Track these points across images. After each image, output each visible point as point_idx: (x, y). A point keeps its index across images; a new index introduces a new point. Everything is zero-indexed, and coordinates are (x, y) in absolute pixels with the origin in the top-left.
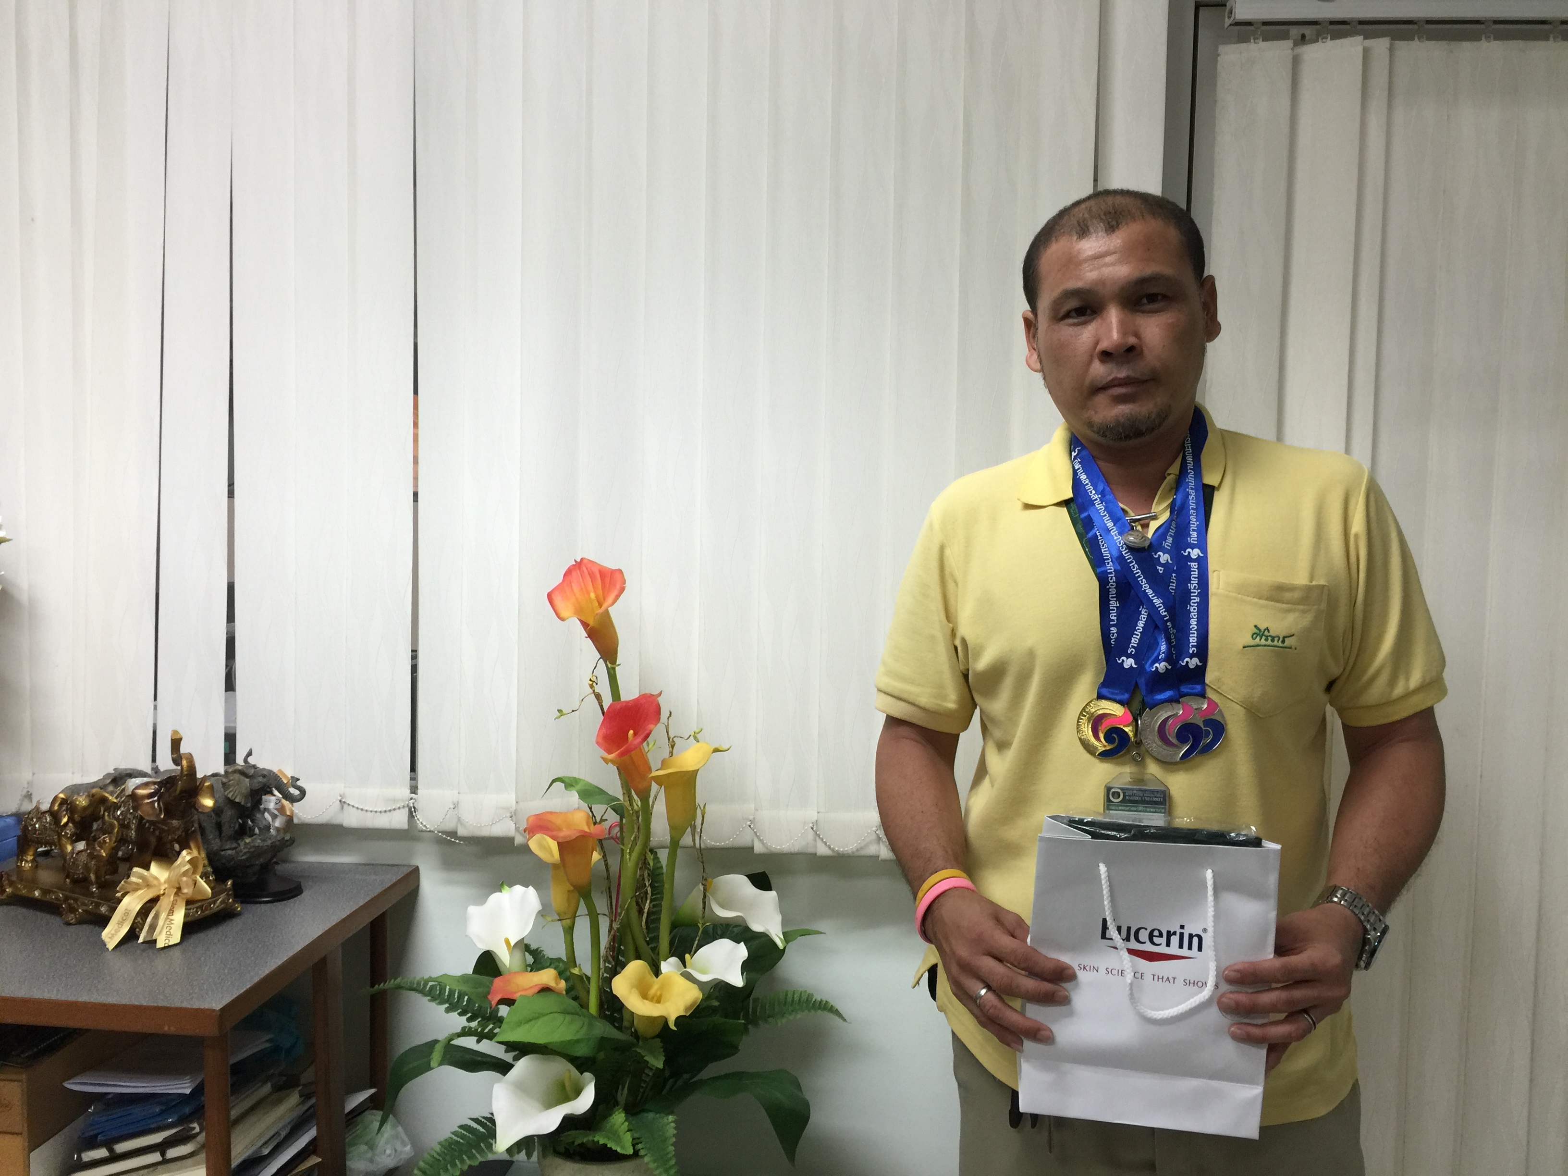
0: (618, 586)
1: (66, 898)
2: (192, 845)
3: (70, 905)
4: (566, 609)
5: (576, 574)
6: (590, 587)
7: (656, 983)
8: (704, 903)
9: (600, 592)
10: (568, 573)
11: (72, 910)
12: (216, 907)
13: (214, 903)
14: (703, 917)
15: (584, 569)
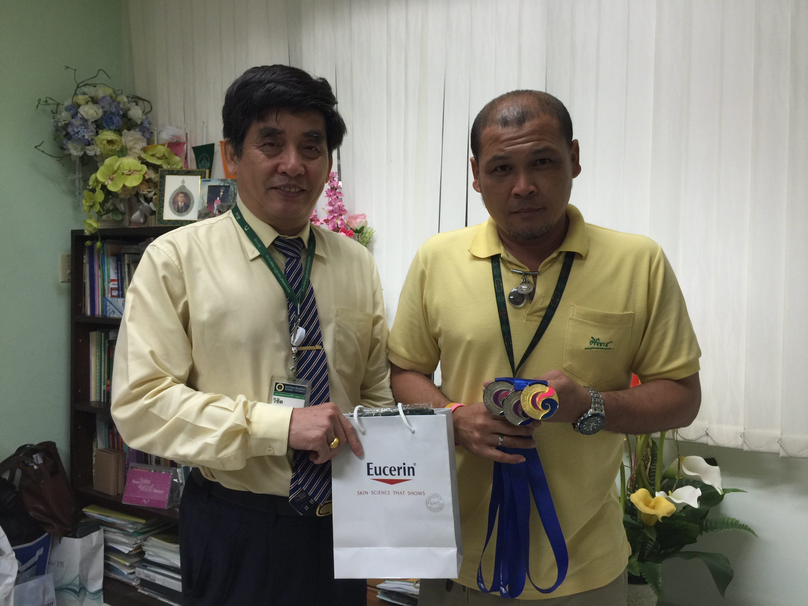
7: (653, 501)
8: (679, 467)
14: (678, 474)
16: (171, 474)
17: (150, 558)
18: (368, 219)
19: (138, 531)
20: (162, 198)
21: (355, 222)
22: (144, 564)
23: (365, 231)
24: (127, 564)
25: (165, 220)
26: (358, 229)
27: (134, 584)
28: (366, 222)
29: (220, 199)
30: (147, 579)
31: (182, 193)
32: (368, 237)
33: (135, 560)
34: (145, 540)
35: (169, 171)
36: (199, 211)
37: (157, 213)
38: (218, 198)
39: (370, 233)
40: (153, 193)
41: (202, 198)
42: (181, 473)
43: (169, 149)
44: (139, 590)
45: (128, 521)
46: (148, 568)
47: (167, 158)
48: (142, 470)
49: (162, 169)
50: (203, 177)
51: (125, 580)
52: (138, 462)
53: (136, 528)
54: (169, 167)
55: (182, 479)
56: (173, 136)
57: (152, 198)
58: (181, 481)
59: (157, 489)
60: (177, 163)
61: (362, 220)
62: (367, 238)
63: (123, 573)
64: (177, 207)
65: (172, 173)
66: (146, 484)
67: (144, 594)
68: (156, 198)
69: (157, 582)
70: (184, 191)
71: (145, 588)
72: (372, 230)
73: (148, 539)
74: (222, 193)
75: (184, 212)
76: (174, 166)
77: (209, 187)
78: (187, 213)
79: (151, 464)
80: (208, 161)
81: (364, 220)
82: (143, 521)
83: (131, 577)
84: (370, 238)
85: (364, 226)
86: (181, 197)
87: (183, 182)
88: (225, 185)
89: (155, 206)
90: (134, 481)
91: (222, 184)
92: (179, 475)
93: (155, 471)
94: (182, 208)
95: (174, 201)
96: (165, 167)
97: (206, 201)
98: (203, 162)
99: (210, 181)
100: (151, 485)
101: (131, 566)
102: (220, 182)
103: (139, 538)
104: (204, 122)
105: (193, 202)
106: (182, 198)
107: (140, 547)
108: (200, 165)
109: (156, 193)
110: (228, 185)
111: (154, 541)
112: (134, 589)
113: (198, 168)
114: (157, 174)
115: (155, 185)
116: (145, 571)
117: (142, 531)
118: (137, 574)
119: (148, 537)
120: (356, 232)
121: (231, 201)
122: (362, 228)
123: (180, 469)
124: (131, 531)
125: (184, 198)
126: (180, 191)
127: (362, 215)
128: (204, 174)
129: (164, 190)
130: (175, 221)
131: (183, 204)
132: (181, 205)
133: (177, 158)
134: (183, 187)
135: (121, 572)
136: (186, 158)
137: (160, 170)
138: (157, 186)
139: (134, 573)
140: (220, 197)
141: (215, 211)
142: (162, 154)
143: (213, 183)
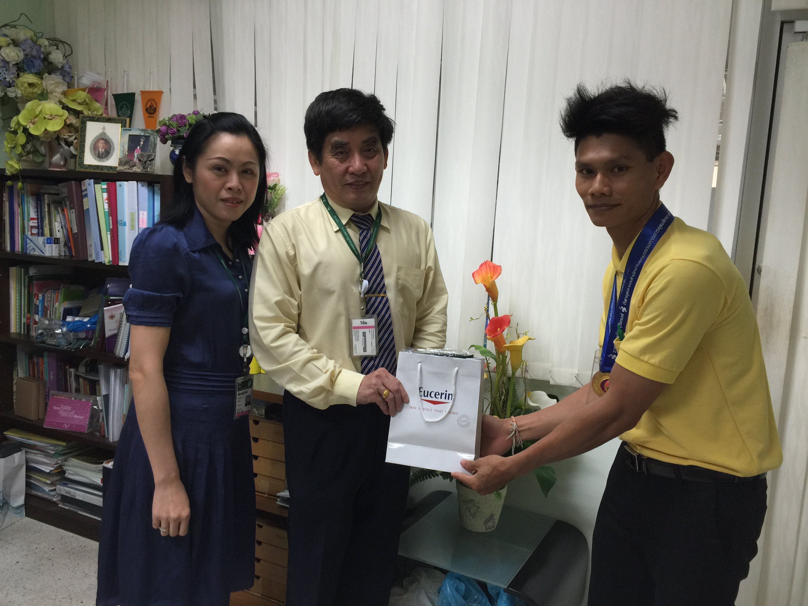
0: (499, 272)
4: (479, 280)
5: (484, 266)
6: (489, 272)
8: (525, 399)
9: (492, 274)
10: (481, 266)
14: (525, 405)
15: (487, 265)
16: (91, 401)
17: (70, 477)
18: (280, 177)
19: (59, 453)
20: (83, 144)
22: (65, 482)
23: (277, 188)
24: (49, 482)
25: (85, 165)
26: (271, 186)
27: (55, 500)
28: (279, 180)
29: (140, 148)
30: (68, 495)
31: (103, 139)
32: (281, 194)
33: (55, 478)
34: (66, 460)
35: (89, 117)
36: (120, 159)
37: (78, 158)
38: (138, 147)
39: (282, 190)
40: (74, 137)
41: (123, 147)
42: (101, 400)
43: (89, 95)
44: (59, 505)
45: (49, 444)
46: (68, 485)
47: (87, 104)
48: (63, 398)
49: (84, 115)
50: (124, 126)
51: (46, 496)
52: (58, 390)
53: (57, 450)
54: (90, 113)
55: (102, 406)
56: (93, 82)
57: (73, 142)
58: (100, 408)
59: (77, 415)
60: (97, 110)
61: (275, 178)
62: (279, 195)
63: (44, 490)
64: (97, 152)
65: (93, 119)
66: (66, 410)
67: (66, 509)
68: (77, 143)
69: (77, 498)
70: (105, 138)
71: (65, 504)
72: (284, 188)
73: (69, 460)
74: (142, 143)
75: (105, 158)
76: (95, 112)
77: (130, 135)
78: (108, 160)
79: (71, 392)
80: (128, 109)
81: (277, 179)
82: (64, 444)
83: (52, 493)
84: (282, 195)
85: (277, 183)
86: (102, 143)
87: (104, 128)
88: (146, 135)
89: (76, 150)
90: (55, 408)
91: (142, 134)
92: (99, 403)
93: (75, 399)
94: (103, 154)
95: (95, 147)
96: (86, 113)
97: (127, 149)
98: (123, 109)
99: (131, 130)
100: (72, 411)
101: (52, 484)
102: (140, 132)
103: (60, 458)
104: (125, 71)
105: (114, 148)
106: (102, 144)
107: (60, 467)
108: (120, 112)
109: (77, 137)
110: (148, 135)
111: (74, 461)
112: (55, 504)
113: (118, 116)
114: (78, 119)
115: (76, 130)
116: (65, 488)
117: (63, 452)
118: (57, 491)
119: (68, 458)
121: (151, 151)
122: (275, 185)
123: (100, 397)
124: (52, 452)
125: (104, 144)
126: (100, 137)
127: (275, 174)
128: (124, 122)
129: (85, 136)
130: (95, 166)
131: (103, 150)
132: (102, 151)
133: (98, 105)
134: (104, 134)
135: (42, 489)
136: (106, 104)
137: (81, 115)
138: (78, 131)
139: (55, 490)
140: (140, 146)
141: (135, 159)
142: (83, 100)
143: (133, 132)
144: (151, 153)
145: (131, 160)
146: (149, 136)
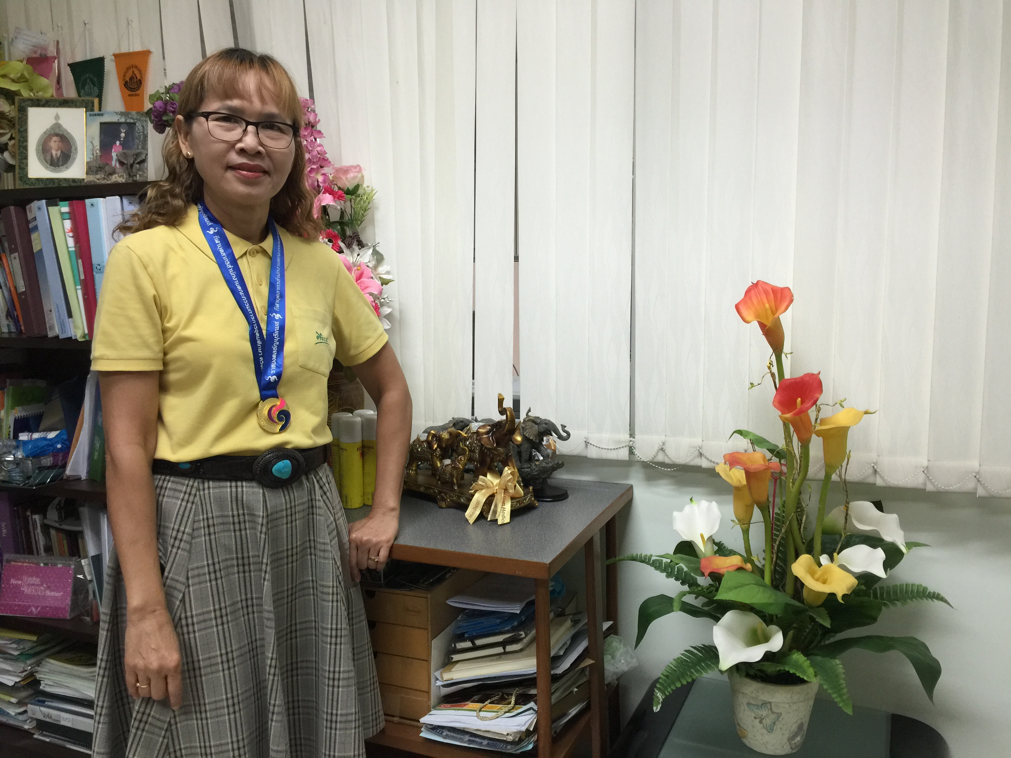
0: (787, 299)
1: (440, 492)
2: (510, 464)
3: (442, 497)
4: (748, 315)
5: (754, 292)
7: (820, 571)
8: (846, 519)
9: (773, 304)
10: (748, 292)
11: (444, 500)
12: (526, 502)
13: (525, 499)
14: (845, 529)
15: (760, 288)
16: (73, 567)
17: (48, 689)
18: (365, 173)
19: (27, 653)
20: (25, 144)
21: (347, 178)
22: (41, 699)
23: (360, 191)
24: (14, 700)
25: (31, 179)
26: (351, 188)
27: (26, 727)
28: (363, 177)
29: (120, 144)
30: (48, 720)
31: (57, 135)
32: (367, 202)
33: (24, 694)
34: (39, 664)
35: (32, 100)
36: (88, 163)
37: (17, 168)
38: (118, 143)
39: (368, 194)
40: (8, 136)
41: (92, 142)
42: (89, 565)
43: (29, 67)
44: (35, 736)
45: (10, 639)
46: (46, 703)
47: (27, 81)
48: (25, 564)
49: (21, 98)
50: (89, 107)
51: (11, 722)
52: (17, 551)
53: (24, 648)
54: (32, 94)
55: (91, 574)
56: (34, 46)
57: (7, 144)
58: (89, 578)
59: (51, 591)
60: (44, 89)
61: (356, 174)
62: (364, 202)
63: (8, 713)
64: (49, 158)
65: (39, 103)
66: (33, 585)
67: (45, 742)
68: (14, 145)
69: (63, 723)
70: (61, 133)
71: (44, 733)
72: (372, 190)
73: (44, 663)
74: (123, 135)
75: (63, 165)
76: (40, 93)
77: (102, 124)
78: (67, 168)
79: (38, 554)
81: (360, 175)
82: (34, 638)
83: (21, 718)
84: (369, 203)
86: (55, 142)
87: (57, 117)
88: (128, 121)
89: (13, 156)
90: (13, 581)
91: (123, 120)
92: (86, 569)
93: (45, 564)
94: (58, 159)
95: (44, 149)
96: (25, 94)
97: (98, 147)
99: (102, 115)
100: (42, 585)
101: (20, 703)
102: (119, 117)
103: (29, 662)
104: (85, 24)
105: (76, 149)
106: (57, 143)
107: (31, 674)
108: (82, 92)
109: (14, 135)
110: (132, 121)
111: (53, 664)
112: (28, 734)
113: (79, 96)
114: (13, 106)
115: (11, 123)
116: (43, 709)
117: (32, 652)
118: (30, 714)
119: (42, 659)
120: (347, 194)
121: (140, 147)
122: (357, 187)
123: (86, 560)
124: (16, 653)
125: (60, 144)
126: (52, 132)
127: (356, 167)
128: (90, 104)
129: (26, 131)
130: (47, 179)
131: (59, 153)
132: (56, 154)
133: (44, 81)
134: (57, 126)
135: (4, 712)
136: (59, 82)
137: (17, 98)
138: (14, 124)
139: (25, 712)
140: (120, 141)
141: (113, 163)
142: (19, 75)
143: (106, 119)
144: (139, 151)
145: (107, 164)
146: (135, 124)
